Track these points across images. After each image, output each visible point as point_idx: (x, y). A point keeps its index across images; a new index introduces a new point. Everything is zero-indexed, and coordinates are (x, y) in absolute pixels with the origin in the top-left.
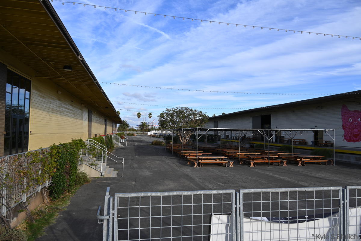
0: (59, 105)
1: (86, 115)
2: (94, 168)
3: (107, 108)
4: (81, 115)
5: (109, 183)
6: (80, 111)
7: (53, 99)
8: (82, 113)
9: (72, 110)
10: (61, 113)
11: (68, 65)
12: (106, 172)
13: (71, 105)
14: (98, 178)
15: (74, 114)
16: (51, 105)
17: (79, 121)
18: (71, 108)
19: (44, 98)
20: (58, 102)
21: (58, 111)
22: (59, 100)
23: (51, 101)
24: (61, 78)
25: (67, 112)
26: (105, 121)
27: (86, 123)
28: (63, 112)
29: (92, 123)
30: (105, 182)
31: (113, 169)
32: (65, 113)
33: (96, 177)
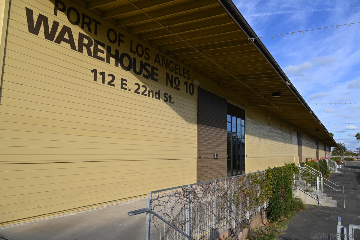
0: (269, 130)
1: (295, 139)
2: (310, 194)
3: (317, 130)
4: (290, 139)
5: (328, 213)
6: (289, 134)
7: (264, 125)
8: (291, 137)
9: (282, 135)
10: (272, 138)
11: (276, 91)
12: (323, 201)
13: (280, 129)
14: (314, 205)
15: (283, 138)
16: (262, 130)
17: (288, 145)
18: (280, 133)
19: (256, 124)
20: (268, 127)
21: (269, 136)
22: (269, 125)
23: (262, 126)
24: (270, 105)
25: (277, 136)
26: (317, 144)
27: (295, 147)
28: (273, 137)
29: (302, 146)
30: (323, 212)
31: (332, 198)
32: (275, 137)
33: (312, 205)
